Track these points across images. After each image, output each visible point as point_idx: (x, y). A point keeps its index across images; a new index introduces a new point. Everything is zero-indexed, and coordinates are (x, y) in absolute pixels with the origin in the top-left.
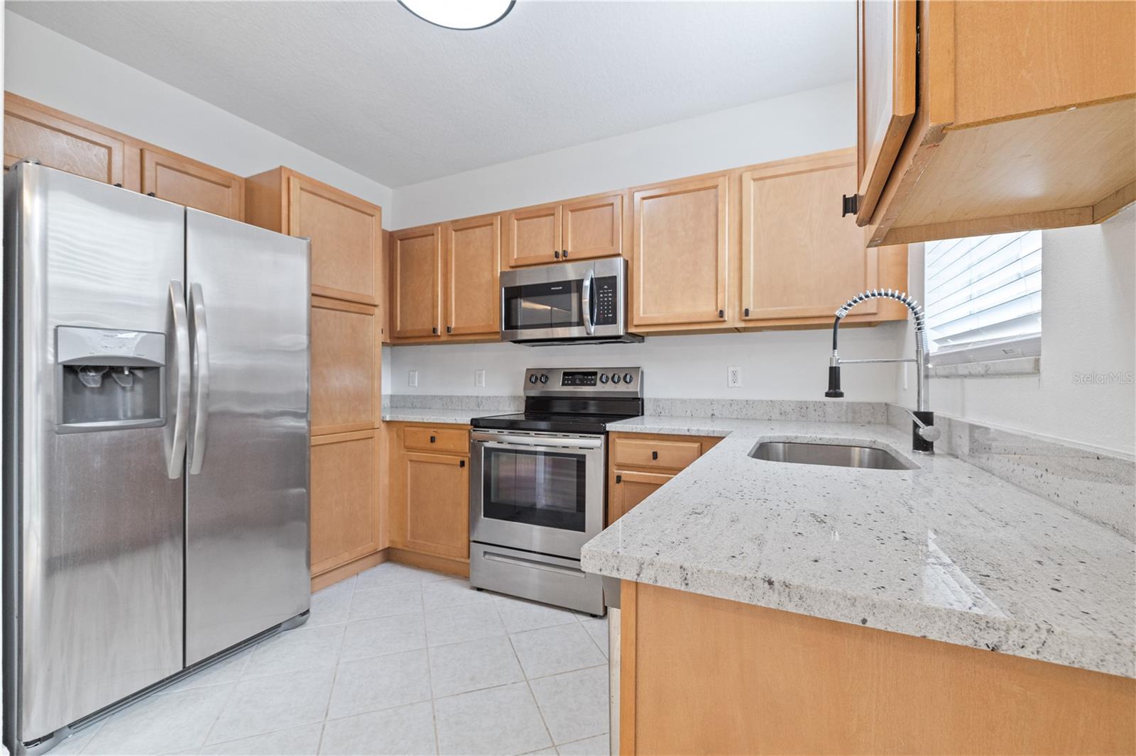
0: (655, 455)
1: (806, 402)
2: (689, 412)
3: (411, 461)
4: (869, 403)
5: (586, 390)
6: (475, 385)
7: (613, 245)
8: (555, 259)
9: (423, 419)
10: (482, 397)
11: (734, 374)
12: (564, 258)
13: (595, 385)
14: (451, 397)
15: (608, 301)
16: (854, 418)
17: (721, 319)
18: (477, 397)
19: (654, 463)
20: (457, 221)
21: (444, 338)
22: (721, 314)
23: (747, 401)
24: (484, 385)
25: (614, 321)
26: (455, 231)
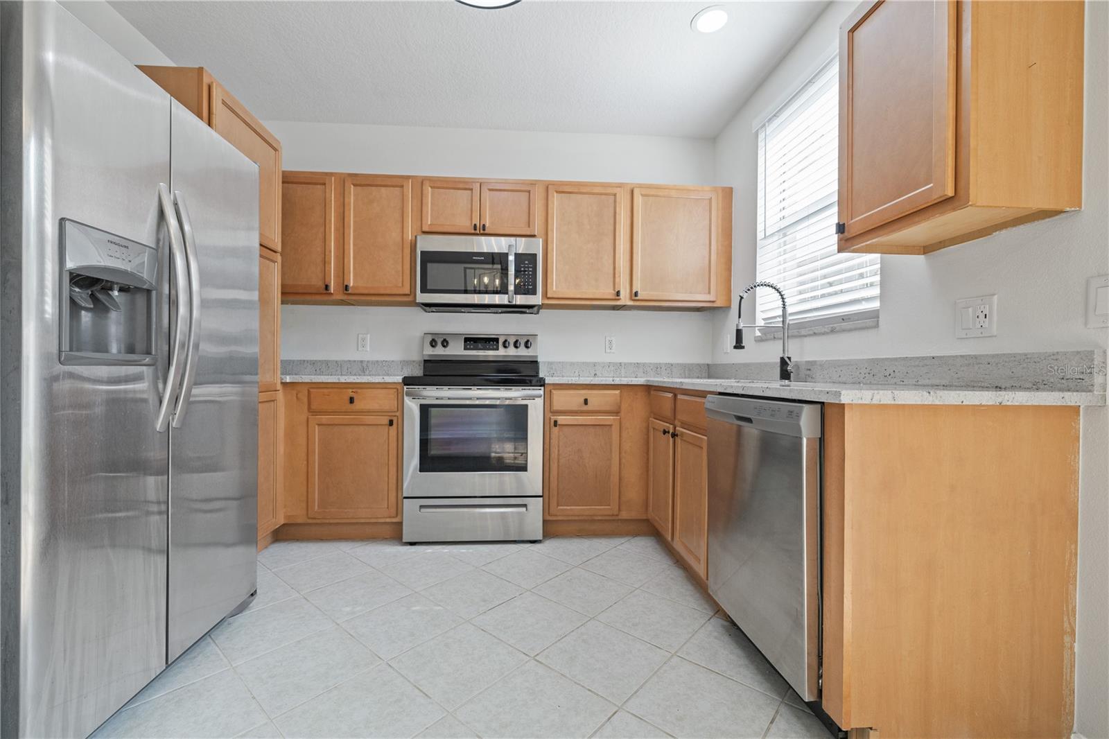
0: (586, 402)
1: (660, 364)
2: (577, 372)
3: (319, 425)
4: (698, 364)
5: (490, 354)
6: (358, 350)
7: (529, 227)
8: (473, 231)
9: (339, 379)
10: (368, 362)
11: (610, 342)
12: (482, 232)
13: (497, 349)
14: (327, 362)
15: (529, 275)
16: (689, 374)
17: (617, 298)
18: (362, 362)
19: (585, 408)
20: (356, 175)
21: (340, 297)
22: (618, 293)
23: (621, 363)
24: (368, 350)
25: (534, 292)
26: (354, 185)
